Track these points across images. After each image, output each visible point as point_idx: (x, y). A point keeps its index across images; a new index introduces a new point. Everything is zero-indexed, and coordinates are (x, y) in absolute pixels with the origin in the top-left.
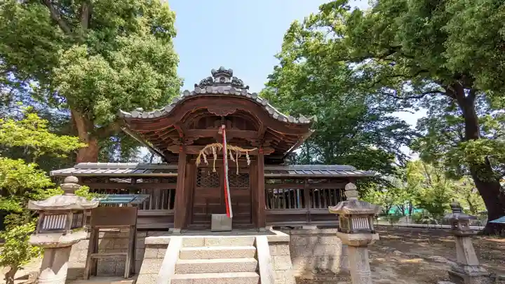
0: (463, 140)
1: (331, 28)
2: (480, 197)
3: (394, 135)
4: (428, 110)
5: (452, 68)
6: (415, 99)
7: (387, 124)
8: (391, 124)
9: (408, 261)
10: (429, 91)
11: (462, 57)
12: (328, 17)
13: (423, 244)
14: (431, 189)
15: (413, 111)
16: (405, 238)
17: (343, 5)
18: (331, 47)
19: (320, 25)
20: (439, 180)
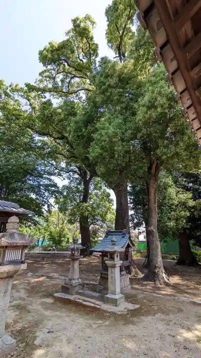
0: (80, 202)
1: (28, 103)
2: (80, 235)
3: (49, 190)
4: (69, 181)
5: (91, 158)
6: (64, 172)
7: (47, 182)
8: (49, 183)
9: (36, 280)
10: (72, 171)
11: (97, 154)
12: (29, 94)
13: (46, 266)
14: (58, 229)
15: (62, 179)
16: (36, 262)
17: (42, 93)
18: (26, 115)
19: (22, 96)
20: (63, 223)
